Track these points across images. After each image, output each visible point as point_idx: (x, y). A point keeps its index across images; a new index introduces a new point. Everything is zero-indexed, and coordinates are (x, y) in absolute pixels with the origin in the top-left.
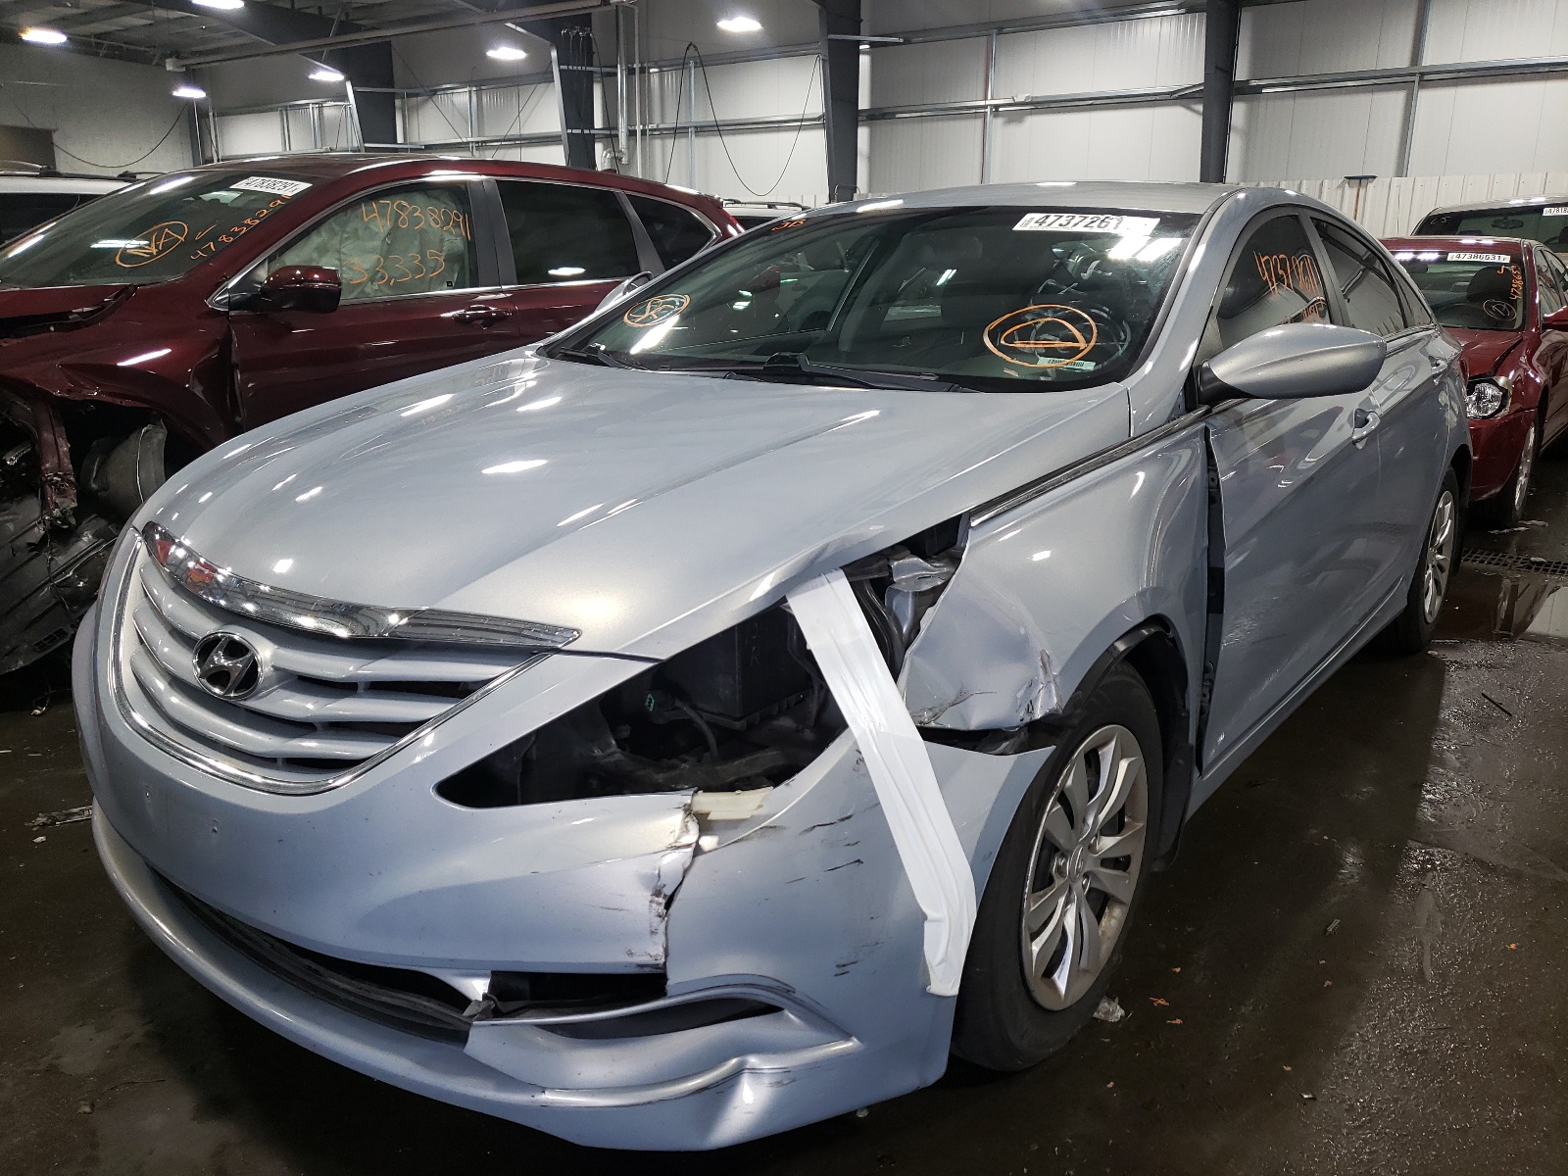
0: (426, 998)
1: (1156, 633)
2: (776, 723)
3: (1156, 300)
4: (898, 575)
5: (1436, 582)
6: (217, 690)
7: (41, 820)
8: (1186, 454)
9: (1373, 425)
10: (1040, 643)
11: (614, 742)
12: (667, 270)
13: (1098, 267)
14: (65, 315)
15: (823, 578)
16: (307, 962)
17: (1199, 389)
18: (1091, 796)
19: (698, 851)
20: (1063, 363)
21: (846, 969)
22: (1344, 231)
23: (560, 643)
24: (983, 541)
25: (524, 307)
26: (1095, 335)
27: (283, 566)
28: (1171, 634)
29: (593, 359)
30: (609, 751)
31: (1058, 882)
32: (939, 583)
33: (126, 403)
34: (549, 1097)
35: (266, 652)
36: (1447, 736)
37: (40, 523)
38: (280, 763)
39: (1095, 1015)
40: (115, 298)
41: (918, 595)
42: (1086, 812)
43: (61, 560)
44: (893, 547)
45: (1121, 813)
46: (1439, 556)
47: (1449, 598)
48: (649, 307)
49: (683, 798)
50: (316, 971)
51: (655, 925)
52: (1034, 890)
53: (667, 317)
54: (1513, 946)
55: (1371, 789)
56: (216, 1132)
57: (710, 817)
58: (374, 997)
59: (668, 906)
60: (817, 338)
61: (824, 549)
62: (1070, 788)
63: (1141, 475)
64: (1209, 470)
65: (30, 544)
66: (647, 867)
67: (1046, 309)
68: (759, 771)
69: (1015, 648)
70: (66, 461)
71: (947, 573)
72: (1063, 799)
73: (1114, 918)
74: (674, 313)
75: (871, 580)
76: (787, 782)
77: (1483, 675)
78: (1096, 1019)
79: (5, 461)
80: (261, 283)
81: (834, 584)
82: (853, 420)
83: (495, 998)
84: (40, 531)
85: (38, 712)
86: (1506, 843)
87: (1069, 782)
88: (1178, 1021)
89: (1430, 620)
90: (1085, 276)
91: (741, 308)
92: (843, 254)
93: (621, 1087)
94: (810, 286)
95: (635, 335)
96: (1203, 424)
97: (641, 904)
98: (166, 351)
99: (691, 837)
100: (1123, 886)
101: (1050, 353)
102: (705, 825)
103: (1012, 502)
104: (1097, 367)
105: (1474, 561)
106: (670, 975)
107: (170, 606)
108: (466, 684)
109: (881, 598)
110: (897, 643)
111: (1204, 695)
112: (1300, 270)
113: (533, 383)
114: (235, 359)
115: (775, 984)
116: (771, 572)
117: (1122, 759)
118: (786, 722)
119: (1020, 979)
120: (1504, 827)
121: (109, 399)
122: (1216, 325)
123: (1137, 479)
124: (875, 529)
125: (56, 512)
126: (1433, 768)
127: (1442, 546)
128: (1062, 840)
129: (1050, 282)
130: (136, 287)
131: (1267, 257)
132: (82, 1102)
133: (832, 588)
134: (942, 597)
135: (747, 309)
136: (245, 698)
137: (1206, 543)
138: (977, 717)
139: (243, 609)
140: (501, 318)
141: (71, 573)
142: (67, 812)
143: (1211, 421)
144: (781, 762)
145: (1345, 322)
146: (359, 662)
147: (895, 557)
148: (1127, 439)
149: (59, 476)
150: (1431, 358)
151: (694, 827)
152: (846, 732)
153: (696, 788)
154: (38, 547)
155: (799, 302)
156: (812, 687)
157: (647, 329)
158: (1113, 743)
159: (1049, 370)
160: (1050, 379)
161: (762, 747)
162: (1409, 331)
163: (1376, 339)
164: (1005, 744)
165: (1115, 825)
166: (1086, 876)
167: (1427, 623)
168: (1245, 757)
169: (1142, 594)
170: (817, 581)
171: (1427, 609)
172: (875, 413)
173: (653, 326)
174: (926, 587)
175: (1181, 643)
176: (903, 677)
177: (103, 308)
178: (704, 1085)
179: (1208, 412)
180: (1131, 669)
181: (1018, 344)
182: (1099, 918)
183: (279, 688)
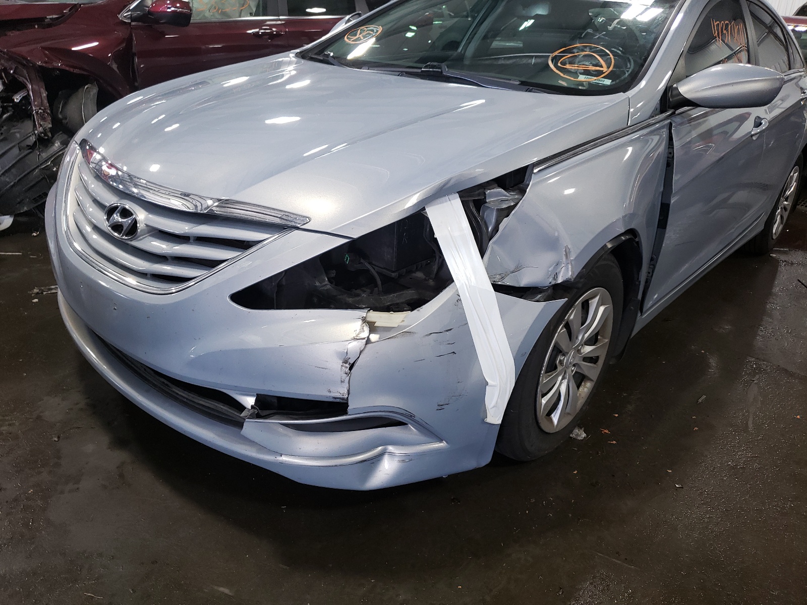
0: (222, 404)
1: (629, 239)
2: (414, 275)
3: (650, 45)
4: (489, 198)
5: (782, 217)
6: (116, 234)
7: (36, 291)
8: (656, 138)
9: (763, 127)
10: (566, 241)
11: (326, 279)
12: (370, 11)
13: (618, 23)
14: (43, 19)
15: (447, 197)
16: (163, 380)
17: (669, 99)
18: (582, 324)
19: (368, 341)
20: (593, 79)
21: (443, 407)
22: (763, 9)
23: (299, 224)
24: (538, 182)
25: (293, 29)
26: (613, 64)
27: (155, 168)
28: (637, 240)
29: (326, 61)
30: (324, 284)
31: (560, 368)
32: (512, 204)
33: (76, 71)
34: (284, 458)
35: (142, 216)
36: (775, 302)
37: (33, 134)
38: (149, 276)
39: (571, 435)
40: (69, 11)
41: (500, 211)
42: (579, 332)
43: (44, 155)
44: (488, 182)
45: (597, 334)
46: (785, 203)
47: (786, 225)
48: (359, 32)
49: (362, 313)
50: (167, 385)
51: (343, 378)
52: (546, 372)
53: (369, 39)
54: (798, 417)
55: (730, 327)
56: (119, 456)
57: (376, 325)
58: (196, 401)
59: (351, 369)
60: (452, 55)
61: (449, 180)
62: (572, 320)
63: (630, 149)
64: (669, 148)
65: (28, 146)
66: (341, 348)
67: (586, 47)
68: (404, 300)
69: (551, 243)
70: (46, 101)
71: (517, 199)
72: (567, 326)
73: (587, 387)
74: (373, 36)
75: (474, 201)
76: (419, 309)
77: (800, 269)
78: (571, 438)
79: (14, 100)
80: (148, 7)
81: (452, 201)
82: (469, 105)
83: (258, 408)
84: (33, 139)
85: (35, 234)
86: (801, 362)
87: (572, 317)
88: (614, 442)
89: (774, 237)
90: (610, 28)
91: (410, 36)
92: (468, 9)
93: (320, 457)
94: (449, 26)
95: (351, 48)
96: (669, 121)
97: (337, 367)
98: (96, 44)
99: (365, 334)
100: (593, 372)
101: (587, 73)
102: (373, 328)
103: (557, 159)
104: (612, 83)
105: (802, 205)
106: (350, 403)
107: (93, 186)
108: (248, 242)
109: (478, 210)
110: (485, 238)
111: (649, 273)
112: (736, 31)
113: (294, 73)
114: (134, 50)
115: (404, 412)
116: (418, 192)
117: (601, 305)
118: (419, 275)
119: (534, 417)
120: (801, 353)
121: (67, 69)
122: (683, 62)
123: (628, 150)
124: (479, 171)
125: (41, 129)
126: (766, 318)
127: (788, 197)
128: (564, 347)
129: (589, 31)
130: (80, 5)
131: (718, 22)
132: (53, 436)
133: (451, 203)
134: (513, 212)
135: (413, 37)
136: (131, 240)
137: (662, 189)
138: (525, 280)
139: (131, 191)
140: (278, 35)
141: (49, 163)
142: (49, 288)
143: (674, 119)
144: (415, 297)
145: (757, 64)
146: (191, 225)
147: (489, 188)
148: (626, 126)
149: (42, 110)
150: (802, 89)
151: (367, 330)
152: (453, 284)
153: (369, 309)
154: (32, 147)
155: (442, 35)
156: (435, 257)
157: (358, 45)
158: (598, 297)
159: (584, 83)
160: (584, 88)
161: (408, 288)
162: (792, 71)
163: (779, 75)
164: (539, 296)
165: (593, 340)
166: (574, 365)
167: (773, 239)
168: (665, 307)
169: (624, 217)
170: (443, 199)
171: (774, 231)
172: (483, 101)
173: (361, 44)
174: (504, 206)
175: (642, 246)
176: (486, 256)
177: (63, 16)
178: (364, 459)
179: (673, 113)
180: (613, 258)
181: (568, 66)
182: (578, 387)
183: (149, 236)
